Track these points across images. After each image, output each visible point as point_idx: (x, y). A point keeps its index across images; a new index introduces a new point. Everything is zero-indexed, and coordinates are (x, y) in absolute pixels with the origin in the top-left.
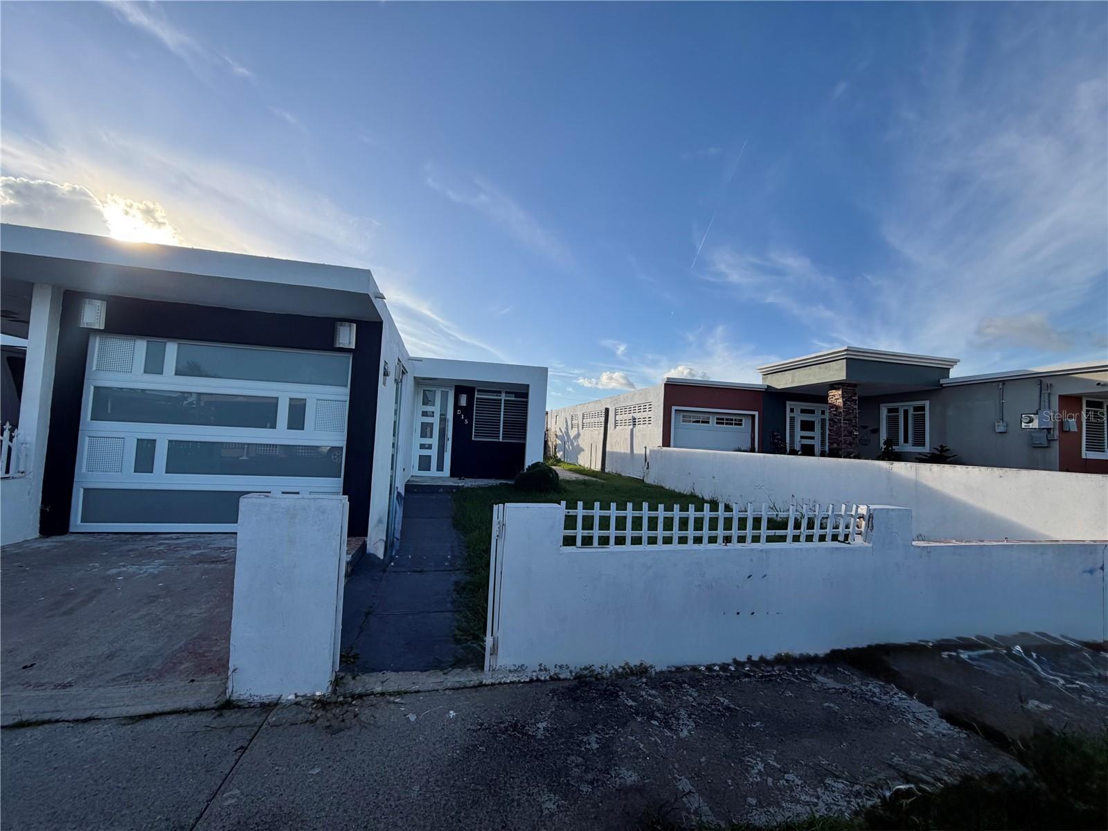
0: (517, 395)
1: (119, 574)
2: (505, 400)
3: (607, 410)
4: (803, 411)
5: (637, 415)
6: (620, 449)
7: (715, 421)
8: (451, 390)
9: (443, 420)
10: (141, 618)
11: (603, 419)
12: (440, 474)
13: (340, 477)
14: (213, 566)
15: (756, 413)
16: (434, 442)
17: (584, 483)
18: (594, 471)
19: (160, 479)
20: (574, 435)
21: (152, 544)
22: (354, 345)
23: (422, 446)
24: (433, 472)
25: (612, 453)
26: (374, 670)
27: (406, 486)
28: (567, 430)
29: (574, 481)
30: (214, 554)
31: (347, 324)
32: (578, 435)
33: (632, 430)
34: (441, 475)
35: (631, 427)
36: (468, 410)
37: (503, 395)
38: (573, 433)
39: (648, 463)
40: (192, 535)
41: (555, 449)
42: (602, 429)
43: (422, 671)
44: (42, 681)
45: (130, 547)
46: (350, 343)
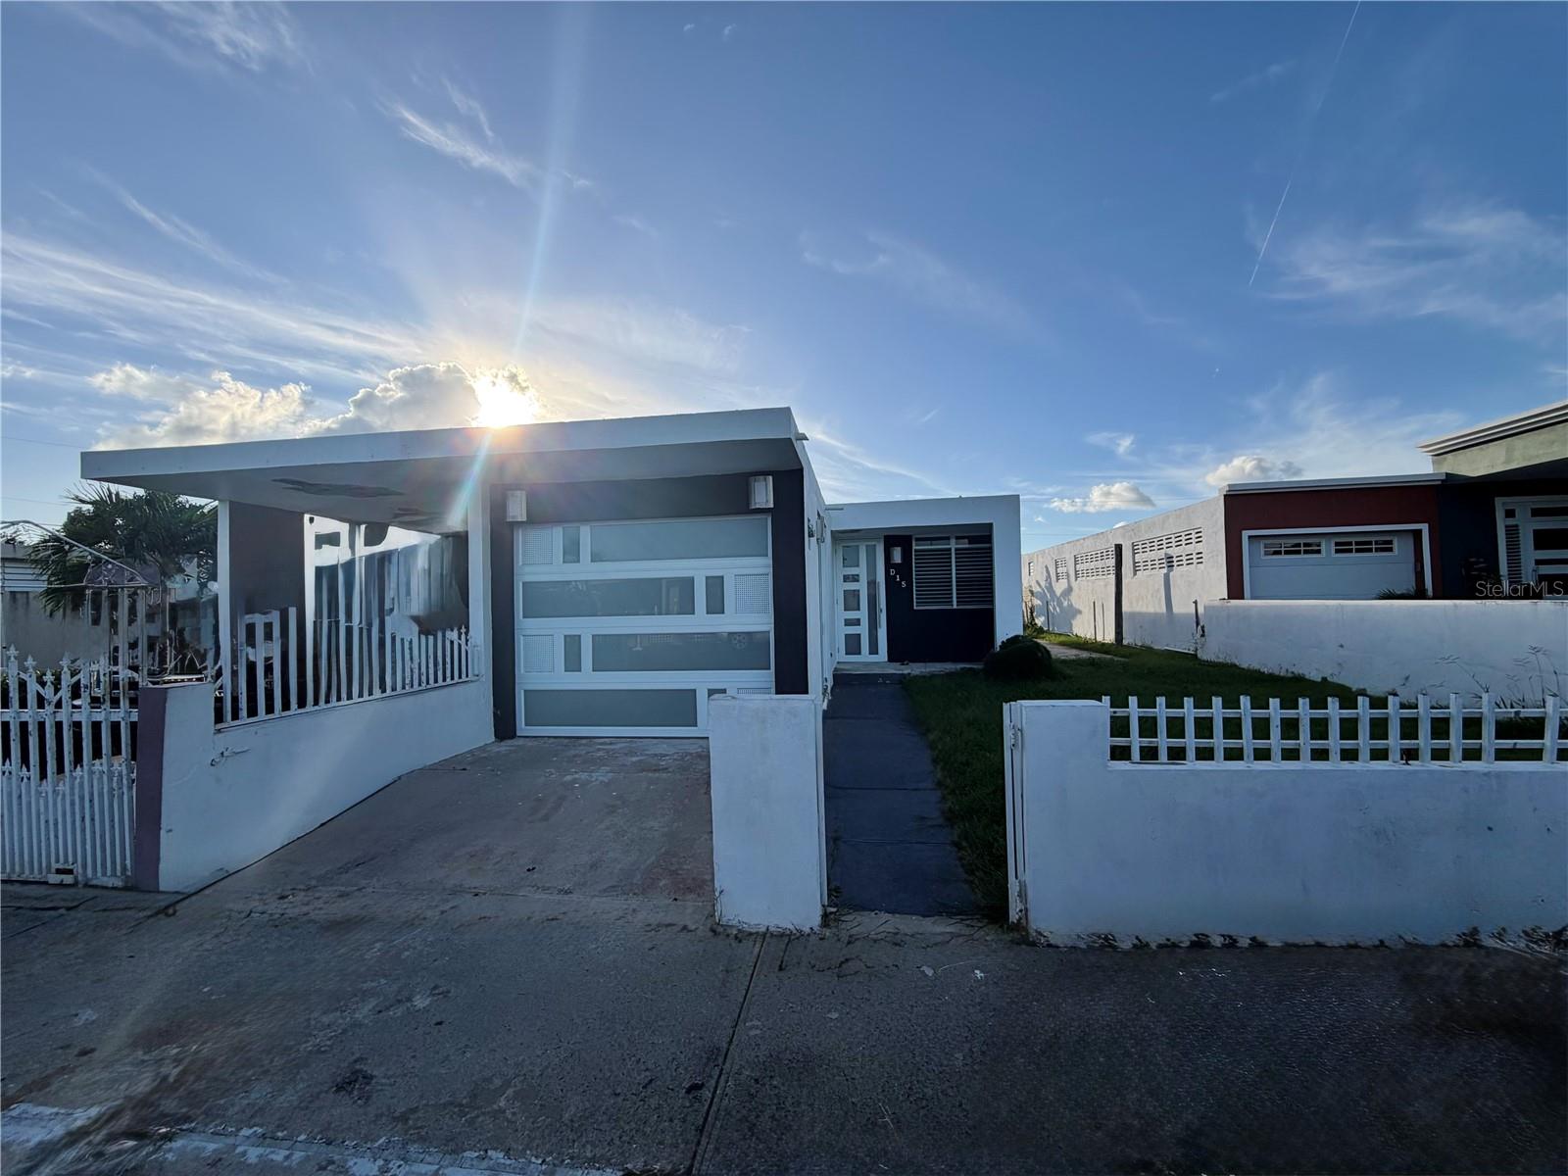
0: (972, 540)
1: (575, 781)
2: (956, 550)
3: (1119, 548)
4: (1536, 513)
5: (1174, 552)
6: (1147, 607)
7: (1333, 548)
8: (879, 542)
9: (872, 584)
10: (608, 828)
11: (1112, 562)
12: (874, 658)
13: (769, 669)
14: (657, 775)
15: (1424, 527)
16: (863, 614)
17: (1092, 662)
18: (1104, 644)
19: (589, 679)
20: (1063, 588)
21: (591, 749)
22: (772, 502)
23: (848, 623)
24: (865, 656)
25: (1133, 615)
26: (864, 909)
27: (835, 677)
28: (1050, 584)
29: (1074, 661)
30: (654, 761)
31: (762, 477)
32: (1070, 590)
33: (1167, 578)
34: (876, 659)
35: (1165, 571)
36: (904, 569)
37: (953, 541)
38: (1060, 587)
39: (1203, 627)
40: (623, 740)
41: (1032, 613)
42: (1113, 577)
43: (924, 916)
44: (547, 885)
45: (573, 752)
46: (767, 501)
